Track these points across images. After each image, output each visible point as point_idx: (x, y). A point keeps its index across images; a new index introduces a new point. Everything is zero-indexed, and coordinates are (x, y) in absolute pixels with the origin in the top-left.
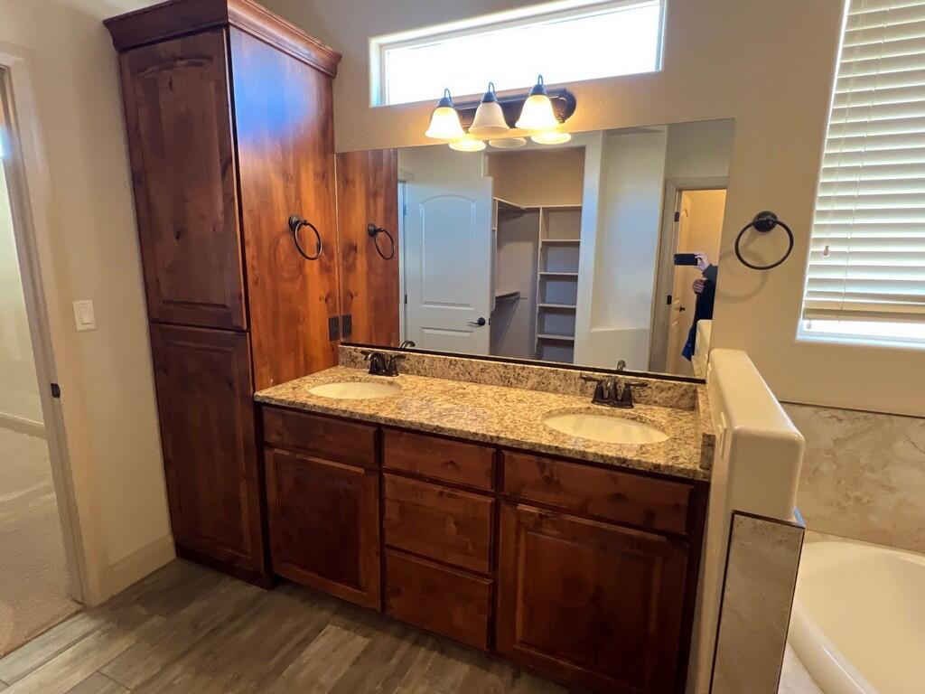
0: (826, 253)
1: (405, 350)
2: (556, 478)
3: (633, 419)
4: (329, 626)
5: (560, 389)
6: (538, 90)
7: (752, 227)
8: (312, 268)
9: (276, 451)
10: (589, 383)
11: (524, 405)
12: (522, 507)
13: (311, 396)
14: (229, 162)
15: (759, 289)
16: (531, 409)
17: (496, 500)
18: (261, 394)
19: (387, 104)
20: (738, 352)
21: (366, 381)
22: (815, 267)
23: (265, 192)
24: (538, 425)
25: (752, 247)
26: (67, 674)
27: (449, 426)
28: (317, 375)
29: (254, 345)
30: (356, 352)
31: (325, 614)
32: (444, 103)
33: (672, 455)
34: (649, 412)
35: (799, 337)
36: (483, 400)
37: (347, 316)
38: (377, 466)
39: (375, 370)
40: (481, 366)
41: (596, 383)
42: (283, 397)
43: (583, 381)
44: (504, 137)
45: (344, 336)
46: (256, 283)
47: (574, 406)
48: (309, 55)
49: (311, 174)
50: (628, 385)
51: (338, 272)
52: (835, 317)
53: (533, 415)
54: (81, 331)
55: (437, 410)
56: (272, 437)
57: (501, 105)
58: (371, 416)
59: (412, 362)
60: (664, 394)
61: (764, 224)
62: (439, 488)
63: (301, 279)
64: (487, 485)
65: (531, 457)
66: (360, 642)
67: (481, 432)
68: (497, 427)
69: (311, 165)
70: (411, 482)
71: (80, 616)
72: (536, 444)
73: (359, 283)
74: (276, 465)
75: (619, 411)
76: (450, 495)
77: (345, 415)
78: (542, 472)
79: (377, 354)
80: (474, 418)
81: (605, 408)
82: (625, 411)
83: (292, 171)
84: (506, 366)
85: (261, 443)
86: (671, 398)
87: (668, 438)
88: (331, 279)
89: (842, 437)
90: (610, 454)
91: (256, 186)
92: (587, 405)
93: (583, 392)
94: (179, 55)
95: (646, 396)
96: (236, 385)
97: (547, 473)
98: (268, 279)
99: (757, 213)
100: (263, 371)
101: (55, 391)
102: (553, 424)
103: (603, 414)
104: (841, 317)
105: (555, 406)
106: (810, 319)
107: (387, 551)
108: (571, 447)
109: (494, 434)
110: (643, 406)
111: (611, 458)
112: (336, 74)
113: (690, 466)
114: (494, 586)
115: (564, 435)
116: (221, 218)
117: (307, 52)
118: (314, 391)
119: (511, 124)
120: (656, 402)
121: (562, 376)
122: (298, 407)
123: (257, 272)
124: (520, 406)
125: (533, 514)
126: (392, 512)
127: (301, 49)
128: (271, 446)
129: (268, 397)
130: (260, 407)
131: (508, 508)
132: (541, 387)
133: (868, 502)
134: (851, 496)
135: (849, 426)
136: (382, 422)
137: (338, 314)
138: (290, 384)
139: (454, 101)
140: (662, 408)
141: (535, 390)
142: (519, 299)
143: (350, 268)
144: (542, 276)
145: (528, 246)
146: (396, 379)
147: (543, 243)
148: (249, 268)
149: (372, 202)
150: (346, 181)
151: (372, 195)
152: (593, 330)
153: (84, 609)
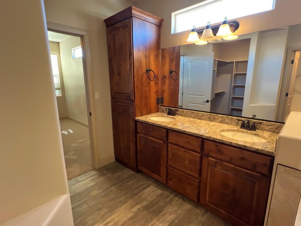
1: (179, 108)
2: (221, 150)
3: (255, 135)
4: (151, 186)
5: (229, 123)
6: (225, 23)
8: (152, 83)
9: (140, 134)
10: (240, 122)
11: (215, 127)
12: (209, 158)
13: (150, 120)
14: (131, 54)
16: (217, 128)
17: (202, 155)
19: (176, 32)
21: (166, 117)
23: (140, 62)
24: (217, 133)
26: (90, 183)
27: (188, 131)
28: (152, 114)
29: (136, 105)
30: (164, 108)
31: (150, 182)
32: (193, 30)
33: (265, 146)
34: (262, 133)
36: (201, 124)
37: (162, 98)
38: (166, 141)
39: (169, 114)
40: (202, 114)
41: (242, 122)
42: (142, 120)
43: (237, 121)
44: (213, 39)
45: (161, 104)
46: (137, 87)
47: (233, 128)
48: (154, 21)
49: (153, 56)
50: (254, 123)
51: (160, 84)
53: (217, 130)
54: (96, 100)
55: (185, 126)
56: (139, 131)
57: (211, 29)
58: (165, 126)
59: (180, 112)
60: (269, 127)
62: (184, 150)
63: (149, 86)
64: (199, 150)
65: (213, 143)
66: (160, 192)
67: (197, 133)
68: (203, 132)
69: (153, 54)
70: (176, 147)
71: (93, 171)
72: (215, 138)
73: (166, 88)
74: (140, 138)
75: (249, 131)
76: (187, 152)
77: (158, 125)
78: (217, 148)
79: (169, 109)
80: (196, 129)
81: (244, 130)
82: (252, 132)
83: (148, 55)
84: (210, 115)
85: (136, 132)
86: (272, 129)
87: (266, 141)
88: (158, 87)
90: (240, 144)
91: (138, 60)
92: (238, 129)
93: (237, 124)
94: (120, 26)
95: (262, 127)
96: (131, 115)
97: (218, 148)
98: (140, 87)
100: (138, 112)
101: (90, 114)
102: (223, 134)
103: (243, 132)
105: (226, 128)
107: (169, 167)
108: (227, 140)
109: (202, 134)
110: (260, 131)
111: (241, 145)
112: (161, 25)
113: (271, 151)
114: (200, 182)
115: (225, 137)
116: (128, 69)
117: (153, 20)
118: (152, 119)
119: (215, 35)
120: (266, 130)
121: (230, 118)
122: (146, 122)
123: (137, 84)
124: (213, 127)
125: (213, 161)
126: (170, 155)
127: (151, 20)
128: (139, 133)
129: (138, 119)
130: (136, 122)
131: (205, 158)
132: (222, 122)
136: (168, 128)
137: (159, 97)
138: (145, 116)
139: (196, 29)
140: (268, 132)
141: (220, 123)
142: (224, 94)
143: (164, 83)
144: (234, 86)
145: (229, 75)
146: (175, 117)
147: (235, 74)
148: (135, 83)
149: (171, 63)
150: (163, 57)
151: (171, 61)
152: (250, 105)
153: (94, 169)
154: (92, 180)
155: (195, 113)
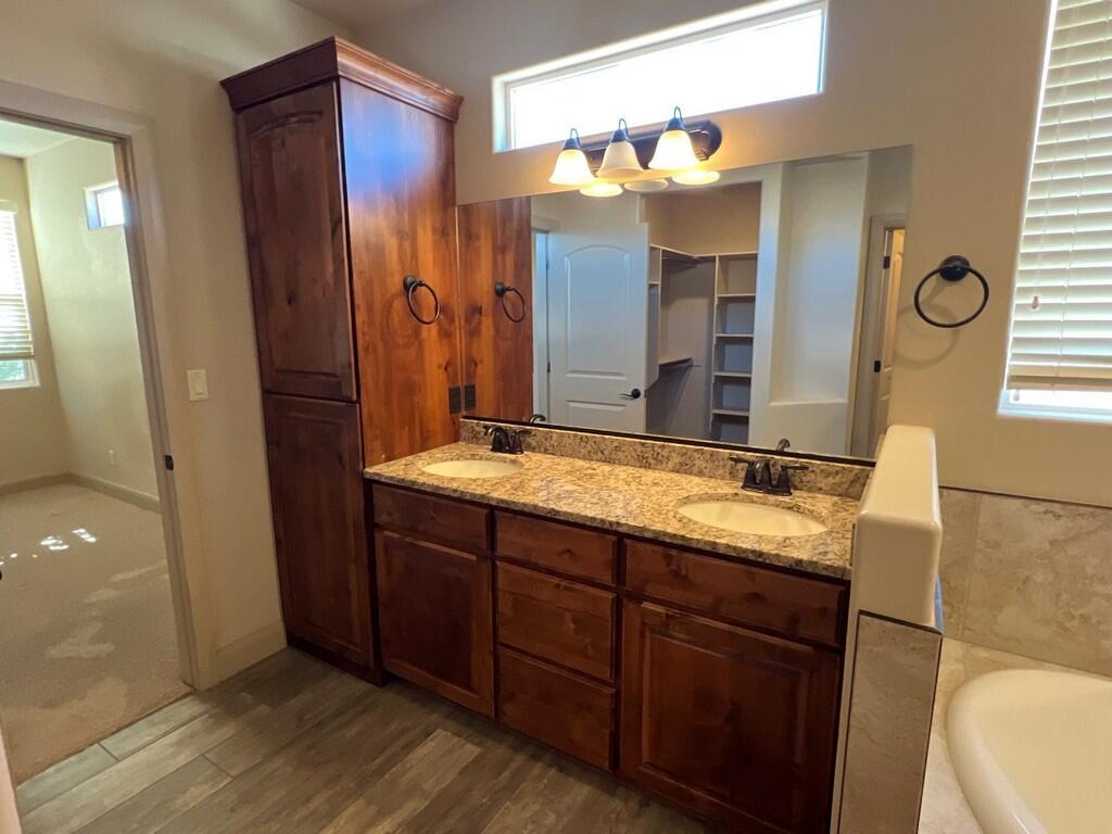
0: (1035, 305)
1: (533, 425)
2: (684, 572)
3: (790, 508)
4: (439, 731)
5: (705, 471)
6: (674, 125)
7: (938, 274)
8: (430, 333)
9: (387, 533)
10: (740, 466)
11: (659, 489)
12: (647, 605)
13: (423, 473)
14: (339, 221)
15: (949, 351)
16: (665, 493)
17: (617, 597)
18: (370, 470)
19: (513, 148)
20: (921, 429)
21: (487, 459)
22: (1020, 324)
23: (377, 251)
24: (669, 511)
25: (937, 300)
26: (174, 755)
27: (565, 509)
28: (433, 451)
29: (364, 417)
31: (435, 717)
32: (570, 145)
33: (821, 549)
34: (810, 500)
35: (1002, 411)
36: (612, 482)
37: (470, 387)
38: (489, 552)
39: (498, 446)
40: (616, 444)
41: (747, 465)
42: (392, 475)
43: (733, 463)
44: (639, 179)
45: (467, 408)
46: (366, 350)
47: (719, 491)
48: (427, 101)
49: (429, 229)
50: (785, 468)
51: (459, 337)
52: (1049, 385)
53: (665, 500)
54: (194, 402)
55: (557, 492)
56: (382, 518)
57: (632, 143)
58: (482, 496)
59: (538, 438)
60: (830, 479)
61: (953, 271)
62: (556, 580)
63: (417, 343)
64: (607, 577)
65: (656, 548)
66: (471, 751)
67: (600, 516)
68: (619, 512)
69: (429, 222)
70: (527, 572)
71: (188, 699)
72: (660, 532)
73: (485, 349)
74: (386, 549)
75: (772, 498)
76: (565, 588)
77: (456, 495)
78: (668, 565)
79: (498, 429)
80: (595, 500)
82: (781, 498)
83: (407, 228)
84: (643, 444)
85: (371, 526)
86: (839, 485)
87: (826, 529)
88: (452, 346)
89: (1061, 537)
90: (744, 546)
91: (367, 246)
92: (736, 491)
93: (733, 476)
94: (292, 111)
95: (808, 482)
96: (346, 456)
97: (673, 566)
98: (381, 349)
99: (944, 257)
100: (374, 446)
101: (169, 463)
102: (688, 511)
103: (753, 502)
104: (1057, 385)
105: (695, 491)
106: (1018, 388)
107: (501, 650)
108: (700, 537)
109: (614, 520)
110: (805, 494)
111: (746, 551)
112: (457, 119)
113: (840, 563)
114: (617, 695)
115: (696, 523)
116: (331, 281)
117: (425, 98)
119: (645, 164)
120: (820, 489)
121: (708, 456)
122: (407, 484)
123: (367, 338)
124: (653, 490)
125: (658, 614)
126: (505, 606)
127: (417, 95)
128: (382, 528)
129: (377, 474)
130: (370, 485)
131: (631, 606)
132: (684, 468)
133: (1099, 622)
134: (1076, 614)
135: (1070, 524)
136: (494, 503)
137: (460, 384)
138: (403, 461)
139: (582, 142)
140: (828, 497)
141: (677, 472)
142: (691, 366)
143: (473, 333)
144: (719, 339)
145: (702, 303)
146: (520, 457)
147: (720, 298)
148: (359, 335)
149: (500, 257)
150: (469, 236)
151: (500, 249)
152: (773, 404)
153: (193, 692)
154: (180, 743)
155: (594, 442)
